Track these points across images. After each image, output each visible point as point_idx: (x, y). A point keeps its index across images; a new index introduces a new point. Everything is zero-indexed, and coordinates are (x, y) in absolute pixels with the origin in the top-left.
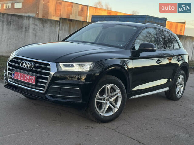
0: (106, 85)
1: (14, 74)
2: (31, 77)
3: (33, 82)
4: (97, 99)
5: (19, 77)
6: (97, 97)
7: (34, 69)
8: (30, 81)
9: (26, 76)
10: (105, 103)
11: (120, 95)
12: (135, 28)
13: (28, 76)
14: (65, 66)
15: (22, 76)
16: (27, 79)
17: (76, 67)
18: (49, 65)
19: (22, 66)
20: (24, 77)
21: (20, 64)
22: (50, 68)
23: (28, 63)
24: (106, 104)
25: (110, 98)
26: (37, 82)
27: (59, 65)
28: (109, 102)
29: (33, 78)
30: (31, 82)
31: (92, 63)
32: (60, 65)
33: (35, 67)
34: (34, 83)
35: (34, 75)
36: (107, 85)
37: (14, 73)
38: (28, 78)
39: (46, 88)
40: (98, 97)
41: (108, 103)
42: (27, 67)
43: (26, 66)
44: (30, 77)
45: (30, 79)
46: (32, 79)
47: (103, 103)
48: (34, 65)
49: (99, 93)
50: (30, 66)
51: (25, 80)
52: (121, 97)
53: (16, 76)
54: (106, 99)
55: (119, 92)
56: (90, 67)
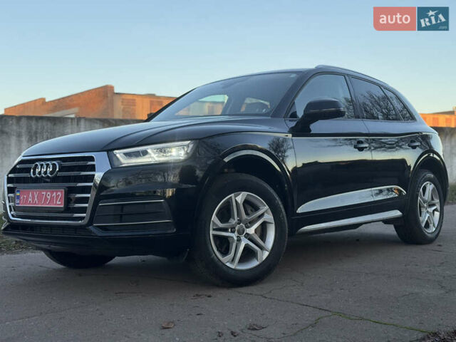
0: (232, 195)
1: (18, 197)
2: (55, 194)
3: (60, 203)
4: (214, 230)
5: (29, 200)
6: (214, 223)
7: (60, 174)
8: (53, 204)
9: (43, 193)
10: (235, 238)
11: (269, 217)
12: (293, 75)
13: (49, 193)
14: (128, 155)
15: (36, 196)
16: (46, 198)
17: (153, 156)
18: (92, 159)
19: (34, 173)
20: (40, 198)
21: (30, 172)
22: (94, 165)
23: (48, 165)
24: (239, 240)
25: (248, 227)
26: (68, 201)
27: (115, 155)
28: (245, 236)
29: (59, 193)
30: (56, 204)
31: (189, 142)
32: (118, 155)
33: (62, 169)
34: (61, 205)
35: (60, 187)
36: (236, 196)
37: (18, 194)
38: (49, 197)
39: (89, 211)
40: (217, 225)
41: (242, 237)
42: (45, 173)
43: (42, 172)
44: (52, 193)
45: (52, 199)
46: (57, 196)
47: (229, 239)
48: (60, 165)
49: (217, 215)
50: (51, 170)
51: (43, 202)
52: (273, 221)
53: (24, 198)
54: (236, 229)
55: (266, 211)
56: (187, 153)
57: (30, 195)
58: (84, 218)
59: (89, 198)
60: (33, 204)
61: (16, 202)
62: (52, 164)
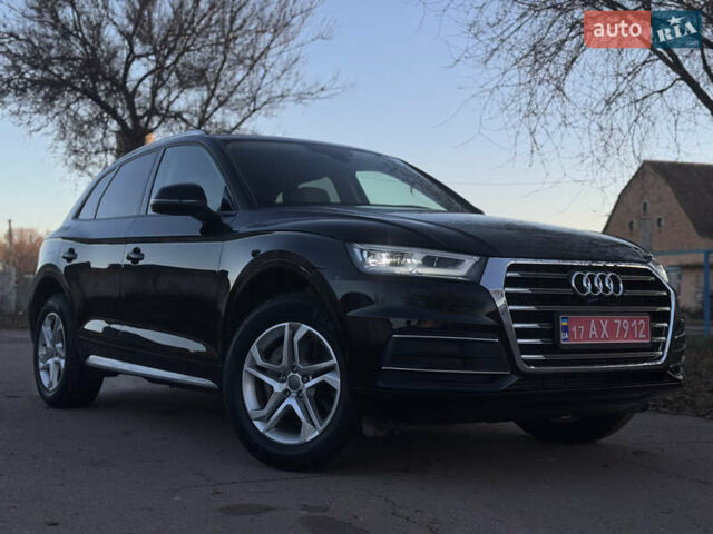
1: (566, 329)
2: (635, 322)
3: (644, 336)
5: (592, 332)
8: (634, 337)
9: (615, 321)
13: (626, 321)
15: (604, 327)
16: (623, 330)
20: (612, 329)
29: (642, 321)
30: (638, 338)
34: (647, 338)
35: (642, 313)
37: (564, 323)
38: (627, 328)
39: (667, 347)
44: (631, 321)
45: (632, 329)
46: (640, 326)
51: (617, 337)
53: (579, 331)
57: (593, 325)
58: (661, 357)
59: (667, 328)
60: (600, 338)
61: (562, 338)
62: (611, 277)
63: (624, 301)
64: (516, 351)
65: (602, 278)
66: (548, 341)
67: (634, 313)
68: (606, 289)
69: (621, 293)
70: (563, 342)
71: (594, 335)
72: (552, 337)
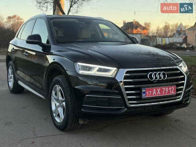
1: (144, 93)
2: (170, 88)
3: (173, 92)
5: (154, 93)
8: (169, 93)
9: (163, 89)
13: (167, 88)
15: (159, 91)
16: (165, 91)
20: (161, 91)
29: (173, 88)
30: (171, 93)
34: (175, 93)
35: (174, 85)
37: (144, 91)
38: (167, 90)
39: (183, 94)
45: (169, 91)
46: (172, 90)
51: (163, 94)
53: (149, 93)
57: (154, 89)
58: (180, 98)
59: (183, 88)
60: (157, 95)
61: (143, 95)
62: (163, 73)
63: (167, 81)
64: (127, 100)
65: (159, 74)
66: (138, 97)
67: (170, 85)
68: (160, 78)
69: (166, 78)
70: (143, 97)
71: (155, 94)
72: (140, 95)
